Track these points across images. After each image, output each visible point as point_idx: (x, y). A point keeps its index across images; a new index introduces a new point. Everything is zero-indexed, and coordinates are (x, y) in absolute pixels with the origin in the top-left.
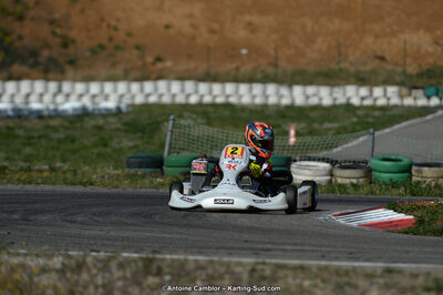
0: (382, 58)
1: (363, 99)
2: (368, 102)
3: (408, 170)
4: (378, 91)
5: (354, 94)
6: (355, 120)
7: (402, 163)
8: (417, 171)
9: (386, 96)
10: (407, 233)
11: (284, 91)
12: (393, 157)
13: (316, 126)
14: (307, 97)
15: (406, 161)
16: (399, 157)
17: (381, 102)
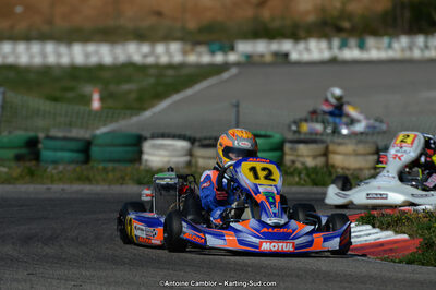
0: (159, 14)
1: (145, 56)
2: (150, 60)
3: (279, 147)
4: (160, 48)
5: (135, 52)
6: (152, 80)
7: (271, 140)
8: (291, 149)
9: (169, 53)
10: (410, 262)
11: (63, 49)
12: (262, 133)
13: (113, 88)
14: (87, 55)
15: (277, 137)
16: (269, 133)
17: (164, 60)
